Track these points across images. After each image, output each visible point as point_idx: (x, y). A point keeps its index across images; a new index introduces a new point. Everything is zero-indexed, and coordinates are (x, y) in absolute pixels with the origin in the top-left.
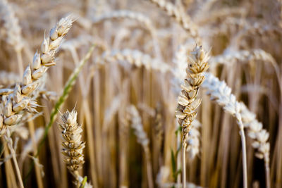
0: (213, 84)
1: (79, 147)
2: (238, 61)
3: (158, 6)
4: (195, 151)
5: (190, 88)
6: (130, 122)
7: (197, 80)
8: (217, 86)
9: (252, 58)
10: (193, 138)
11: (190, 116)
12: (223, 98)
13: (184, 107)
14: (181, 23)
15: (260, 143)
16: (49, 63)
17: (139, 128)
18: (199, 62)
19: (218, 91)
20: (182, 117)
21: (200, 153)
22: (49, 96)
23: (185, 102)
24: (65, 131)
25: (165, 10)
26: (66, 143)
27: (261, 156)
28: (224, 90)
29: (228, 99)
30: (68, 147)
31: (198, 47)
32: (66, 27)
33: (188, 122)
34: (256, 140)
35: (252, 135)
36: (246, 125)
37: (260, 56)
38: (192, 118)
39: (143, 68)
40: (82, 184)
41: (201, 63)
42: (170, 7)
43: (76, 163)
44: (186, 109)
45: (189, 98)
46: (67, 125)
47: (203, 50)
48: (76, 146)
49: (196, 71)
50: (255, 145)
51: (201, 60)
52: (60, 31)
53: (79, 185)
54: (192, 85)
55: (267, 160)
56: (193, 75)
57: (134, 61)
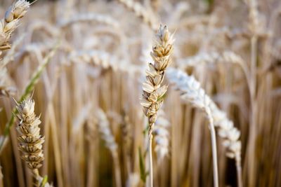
0: (181, 79)
1: (37, 141)
2: (207, 63)
3: (125, 6)
4: (164, 151)
5: (155, 73)
6: (98, 126)
7: (162, 64)
8: (185, 81)
9: (221, 60)
10: (162, 137)
11: (156, 103)
12: (192, 91)
13: (149, 95)
14: (150, 24)
15: (230, 141)
16: (3, 45)
17: (107, 132)
18: (164, 43)
19: (186, 85)
20: (148, 105)
21: (170, 153)
22: (9, 91)
23: (150, 89)
24: (21, 122)
25: (133, 11)
26: (24, 137)
27: (231, 156)
28: (193, 85)
29: (197, 93)
30: (26, 142)
31: (162, 28)
32: (22, 9)
33: (154, 111)
34: (226, 138)
35: (222, 134)
36: (216, 125)
37: (230, 58)
38: (158, 107)
39: (110, 69)
40: (41, 184)
41: (166, 45)
42: (138, 7)
43: (34, 160)
44: (151, 96)
45: (154, 85)
46: (24, 116)
47: (167, 31)
48: (34, 140)
49: (160, 53)
50: (225, 144)
51: (166, 41)
52: (17, 12)
53: (39, 184)
54: (157, 70)
55: (238, 159)
56: (158, 59)
57: (101, 62)
